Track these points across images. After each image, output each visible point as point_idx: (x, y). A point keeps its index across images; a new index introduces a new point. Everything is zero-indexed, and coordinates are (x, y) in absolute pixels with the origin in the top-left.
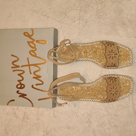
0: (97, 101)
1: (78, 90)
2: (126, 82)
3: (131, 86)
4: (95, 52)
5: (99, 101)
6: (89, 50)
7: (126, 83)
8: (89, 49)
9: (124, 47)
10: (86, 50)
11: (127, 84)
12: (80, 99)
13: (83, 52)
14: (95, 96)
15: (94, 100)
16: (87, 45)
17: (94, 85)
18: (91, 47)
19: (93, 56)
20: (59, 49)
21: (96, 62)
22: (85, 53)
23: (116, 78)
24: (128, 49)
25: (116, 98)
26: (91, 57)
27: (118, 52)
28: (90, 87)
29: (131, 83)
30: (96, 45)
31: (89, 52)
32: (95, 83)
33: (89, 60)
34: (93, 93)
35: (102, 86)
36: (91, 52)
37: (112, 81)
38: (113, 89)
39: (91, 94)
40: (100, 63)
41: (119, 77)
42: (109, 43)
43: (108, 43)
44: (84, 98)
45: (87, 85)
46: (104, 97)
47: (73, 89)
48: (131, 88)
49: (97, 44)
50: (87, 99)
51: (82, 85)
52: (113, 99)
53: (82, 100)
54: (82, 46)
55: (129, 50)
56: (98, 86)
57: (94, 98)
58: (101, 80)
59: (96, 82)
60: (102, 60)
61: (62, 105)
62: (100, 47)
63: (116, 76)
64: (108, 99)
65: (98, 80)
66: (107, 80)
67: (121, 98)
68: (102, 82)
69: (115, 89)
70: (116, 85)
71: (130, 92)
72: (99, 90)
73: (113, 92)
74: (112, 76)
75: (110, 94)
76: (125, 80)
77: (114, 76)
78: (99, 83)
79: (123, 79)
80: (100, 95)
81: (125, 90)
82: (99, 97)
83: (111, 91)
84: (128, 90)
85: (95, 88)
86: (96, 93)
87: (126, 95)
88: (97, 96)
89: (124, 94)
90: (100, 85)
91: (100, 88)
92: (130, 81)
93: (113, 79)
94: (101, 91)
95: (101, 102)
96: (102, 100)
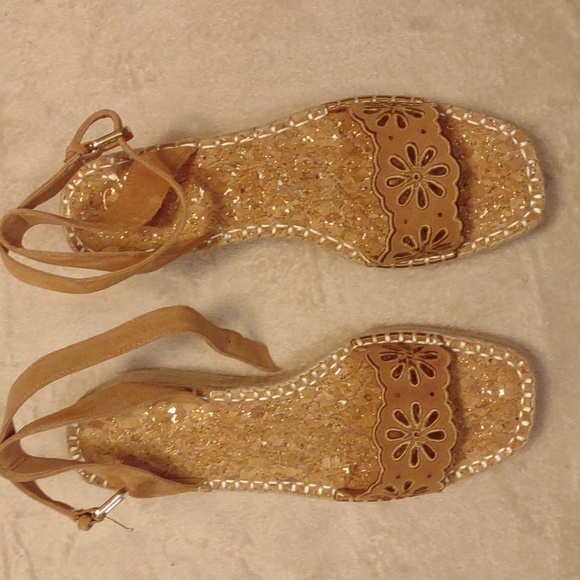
0: (313, 493)
1: (195, 429)
2: (493, 378)
3: (522, 401)
4: (305, 177)
5: (326, 493)
6: (268, 170)
7: (492, 384)
8: (263, 163)
9: (483, 121)
10: (247, 171)
11: (496, 391)
12: (211, 483)
13: (230, 190)
14: (302, 459)
15: (294, 487)
16: (248, 139)
17: (296, 394)
18: (276, 146)
19: (296, 202)
20: (78, 189)
21: (323, 240)
22: (243, 191)
23: (430, 355)
24: (506, 130)
25: (429, 476)
26: (287, 211)
27: (452, 154)
28: (274, 410)
29: (523, 386)
30: (306, 131)
31: (266, 180)
32: (304, 380)
33: (274, 231)
34: (292, 446)
35: (344, 402)
36: (280, 183)
37: (406, 375)
38: (417, 420)
39: (276, 448)
40: (349, 241)
41: (448, 344)
42: (383, 111)
43: (378, 106)
44: (236, 477)
45: (256, 394)
46: (356, 467)
47: (168, 419)
48: (521, 414)
49: (311, 125)
50: (252, 480)
51: (220, 393)
52: (414, 486)
53: (224, 484)
54: (219, 148)
55: (515, 136)
56: (324, 398)
57: (292, 472)
58: (338, 366)
59: (310, 378)
60: (354, 218)
61: (98, 513)
62: (330, 138)
63: (435, 342)
64: (381, 483)
65: (323, 366)
66: (378, 368)
67: (458, 474)
68: (349, 377)
69: (428, 425)
70: (432, 394)
71: (516, 440)
72: (330, 425)
73: (416, 445)
74: (409, 342)
75: (396, 456)
76: (488, 364)
77: (418, 340)
78: (329, 381)
79: (475, 361)
80: (333, 456)
81: (482, 427)
82: (329, 466)
83: (401, 435)
84: (503, 426)
85: (303, 416)
86: (307, 443)
87: (488, 455)
88: (315, 464)
89: (481, 449)
90: (331, 392)
91: (331, 413)
92: (519, 372)
93: (413, 361)
94: (337, 434)
95: (339, 499)
96: (342, 486)
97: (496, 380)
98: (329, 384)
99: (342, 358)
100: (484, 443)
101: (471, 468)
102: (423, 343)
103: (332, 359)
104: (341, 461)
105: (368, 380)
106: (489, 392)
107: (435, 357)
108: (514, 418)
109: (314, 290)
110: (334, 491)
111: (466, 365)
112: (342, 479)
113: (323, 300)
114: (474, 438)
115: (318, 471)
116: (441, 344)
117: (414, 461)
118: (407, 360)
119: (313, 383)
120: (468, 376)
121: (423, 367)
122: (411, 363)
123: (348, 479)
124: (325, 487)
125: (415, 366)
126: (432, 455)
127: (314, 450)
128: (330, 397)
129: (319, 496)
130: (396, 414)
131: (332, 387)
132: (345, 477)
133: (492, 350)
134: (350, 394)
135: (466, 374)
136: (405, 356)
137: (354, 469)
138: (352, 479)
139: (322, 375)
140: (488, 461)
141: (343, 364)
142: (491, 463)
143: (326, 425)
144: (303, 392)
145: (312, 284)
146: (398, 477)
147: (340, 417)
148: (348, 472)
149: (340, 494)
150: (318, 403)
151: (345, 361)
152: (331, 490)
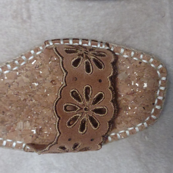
0: (9, 146)
3: (158, 92)
7: (139, 79)
11: (141, 84)
14: (3, 122)
29: (160, 82)
32: (9, 66)
35: (36, 84)
37: (82, 65)
38: (87, 99)
41: (112, 49)
46: (41, 130)
48: (156, 102)
52: (81, 146)
56: (23, 80)
59: (13, 65)
63: (103, 47)
64: (57, 143)
65: (24, 57)
66: (63, 58)
67: (110, 138)
68: (41, 67)
69: (94, 103)
70: (100, 81)
71: (151, 118)
72: (25, 100)
73: (85, 117)
74: (86, 45)
75: (69, 125)
76: (139, 65)
77: (92, 45)
78: (27, 68)
79: (130, 63)
80: (25, 121)
81: (130, 108)
82: (22, 128)
83: (75, 109)
84: (144, 108)
85: (6, 92)
86: (8, 111)
87: (130, 127)
88: (12, 126)
89: (127, 122)
90: (27, 76)
91: (27, 91)
92: (158, 72)
93: (88, 56)
94: (30, 106)
95: (27, 151)
96: (30, 142)
97: (142, 76)
98: (27, 70)
99: (38, 53)
100: (130, 119)
101: (118, 135)
102: (95, 46)
103: (30, 53)
104: (31, 125)
105: (55, 70)
106: (137, 84)
107: (104, 56)
108: (152, 103)
109: (24, 10)
110: (24, 145)
111: (123, 65)
112: (31, 137)
113: (29, 17)
114: (123, 115)
115: (14, 131)
116: (108, 48)
117: (82, 129)
118: (84, 55)
119: (15, 69)
120: (124, 73)
121: (94, 60)
122: (87, 57)
123: (34, 137)
124: (18, 142)
125: (90, 60)
126: (95, 125)
127: (12, 116)
128: (27, 80)
129: (13, 148)
130: (72, 93)
131: (29, 73)
132: (32, 136)
133: (141, 56)
134: (41, 79)
135: (123, 71)
136: (83, 52)
137: (40, 131)
138: (37, 137)
139: (22, 64)
140: (130, 131)
141: (38, 58)
142: (132, 132)
143: (22, 99)
144: (7, 74)
145: (23, 6)
146: (69, 140)
147: (32, 94)
148: (35, 133)
149: (28, 147)
150: (18, 83)
151: (39, 55)
152: (22, 144)
